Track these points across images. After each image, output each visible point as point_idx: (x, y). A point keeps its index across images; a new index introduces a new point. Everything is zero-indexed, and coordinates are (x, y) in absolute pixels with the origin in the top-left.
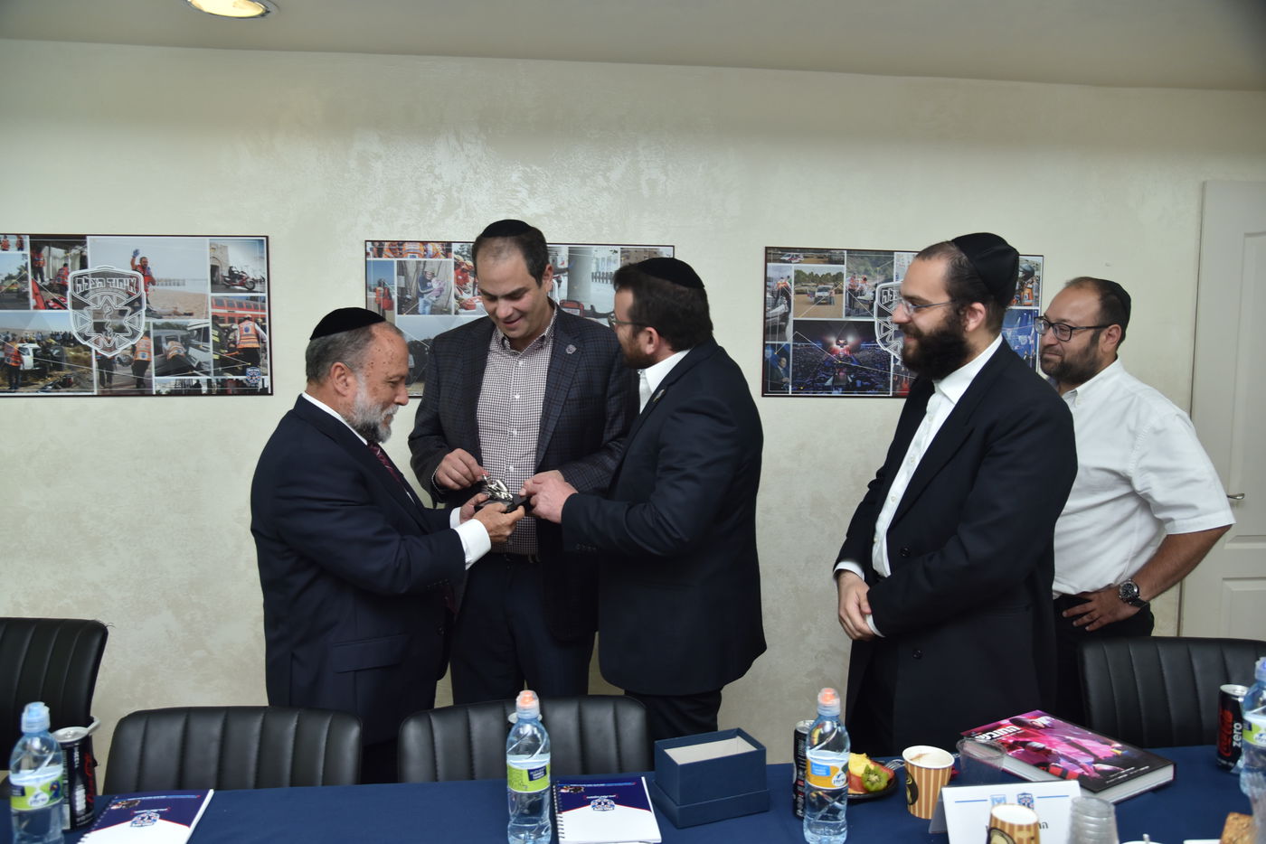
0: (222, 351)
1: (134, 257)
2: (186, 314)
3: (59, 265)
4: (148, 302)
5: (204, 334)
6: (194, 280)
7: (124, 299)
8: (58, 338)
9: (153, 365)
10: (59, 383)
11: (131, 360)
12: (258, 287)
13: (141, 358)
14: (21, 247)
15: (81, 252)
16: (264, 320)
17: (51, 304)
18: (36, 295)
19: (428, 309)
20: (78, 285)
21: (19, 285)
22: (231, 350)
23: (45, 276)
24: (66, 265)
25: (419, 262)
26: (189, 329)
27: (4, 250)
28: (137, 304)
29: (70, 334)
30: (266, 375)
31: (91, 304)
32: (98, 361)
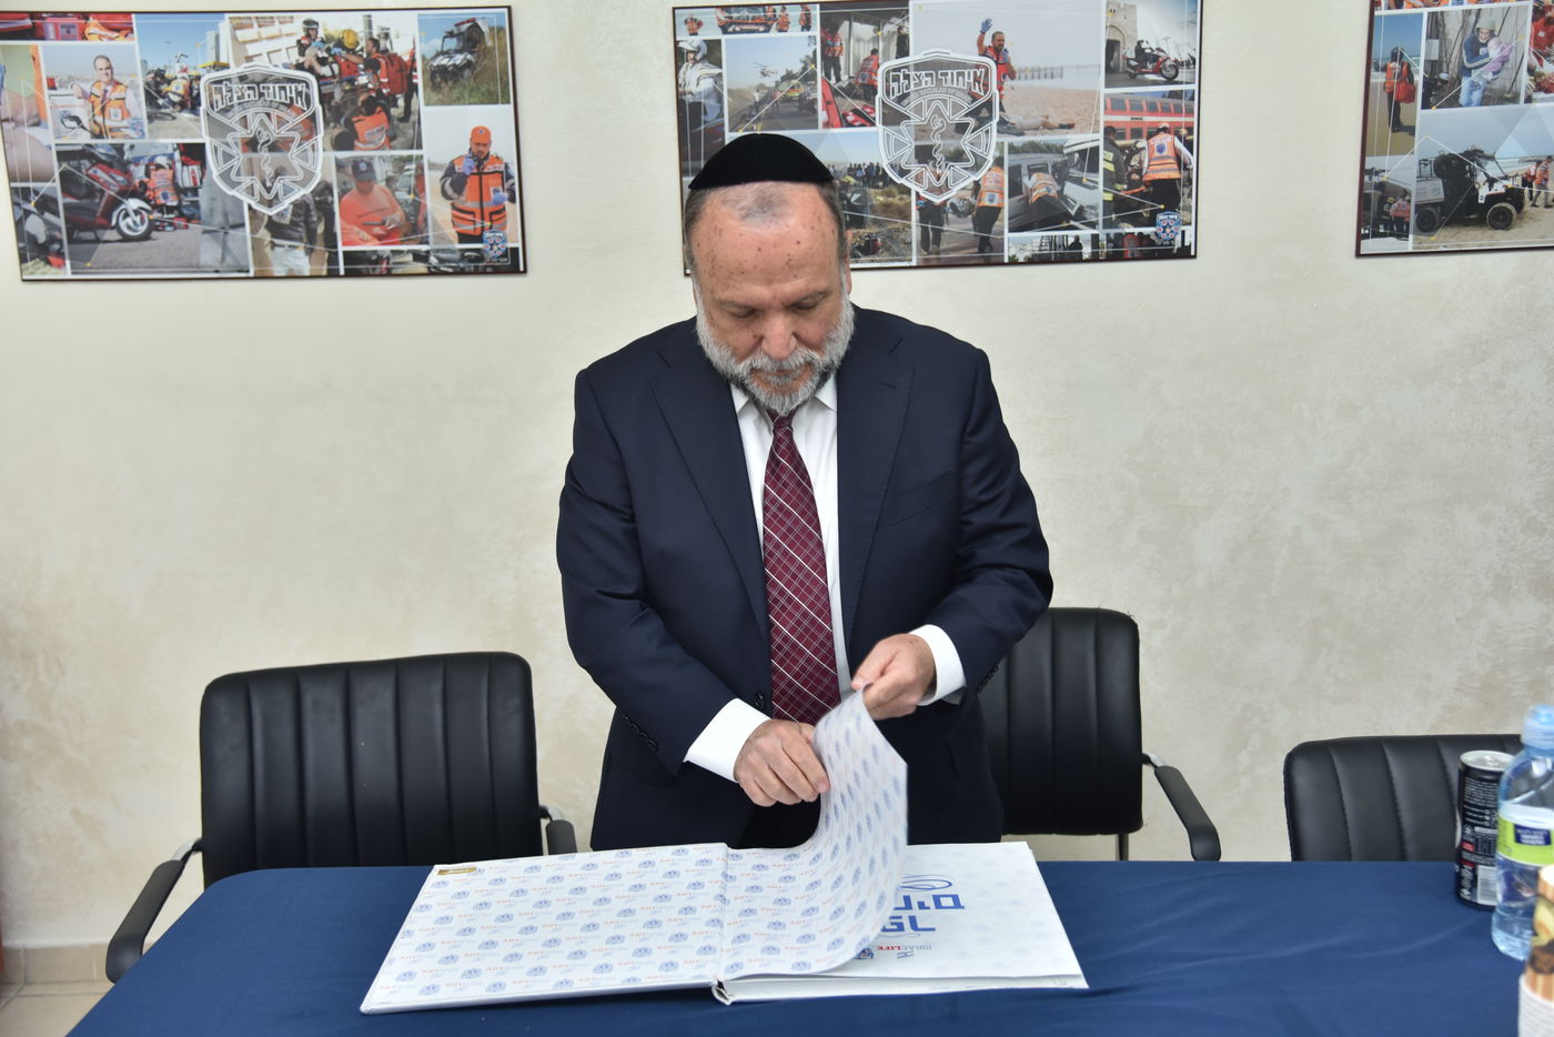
0: (1119, 186)
1: (983, 33)
2: (1062, 127)
3: (865, 52)
4: (1002, 109)
5: (1089, 158)
6: (1078, 67)
7: (965, 105)
8: (859, 174)
9: (1005, 214)
10: (859, 248)
11: (972, 206)
12: (1183, 75)
13: (986, 202)
14: (807, 26)
15: (900, 28)
16: (1190, 131)
17: (851, 118)
18: (827, 103)
19: (1477, 95)
20: (895, 85)
21: (803, 89)
22: (1132, 184)
23: (842, 72)
24: (875, 52)
25: (1470, 11)
26: (1065, 151)
27: (780, 31)
28: (984, 113)
29: (878, 167)
30: (1190, 224)
31: (912, 115)
32: (919, 209)
